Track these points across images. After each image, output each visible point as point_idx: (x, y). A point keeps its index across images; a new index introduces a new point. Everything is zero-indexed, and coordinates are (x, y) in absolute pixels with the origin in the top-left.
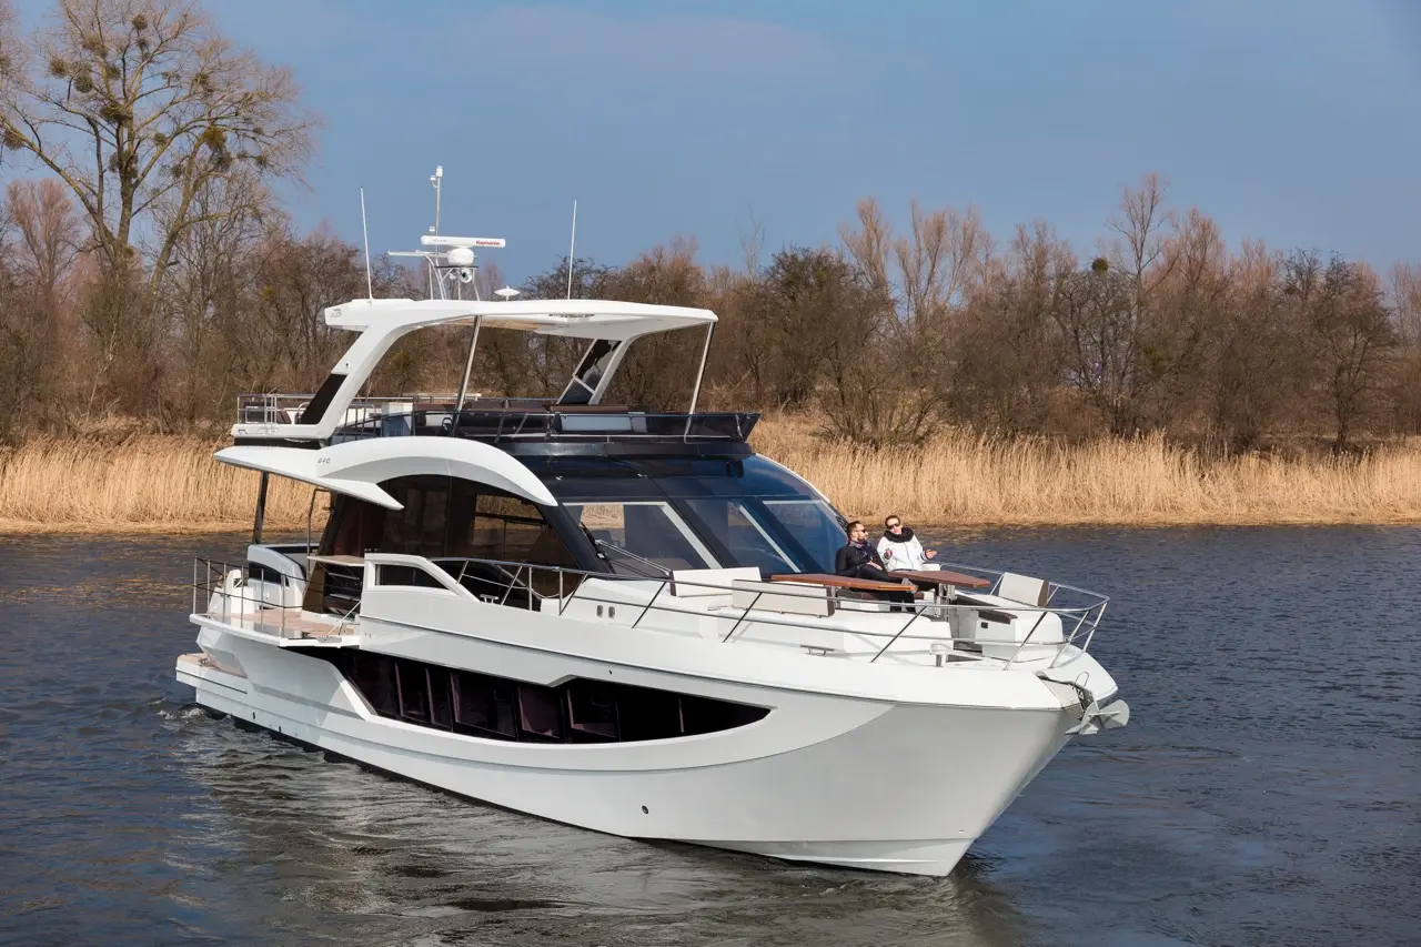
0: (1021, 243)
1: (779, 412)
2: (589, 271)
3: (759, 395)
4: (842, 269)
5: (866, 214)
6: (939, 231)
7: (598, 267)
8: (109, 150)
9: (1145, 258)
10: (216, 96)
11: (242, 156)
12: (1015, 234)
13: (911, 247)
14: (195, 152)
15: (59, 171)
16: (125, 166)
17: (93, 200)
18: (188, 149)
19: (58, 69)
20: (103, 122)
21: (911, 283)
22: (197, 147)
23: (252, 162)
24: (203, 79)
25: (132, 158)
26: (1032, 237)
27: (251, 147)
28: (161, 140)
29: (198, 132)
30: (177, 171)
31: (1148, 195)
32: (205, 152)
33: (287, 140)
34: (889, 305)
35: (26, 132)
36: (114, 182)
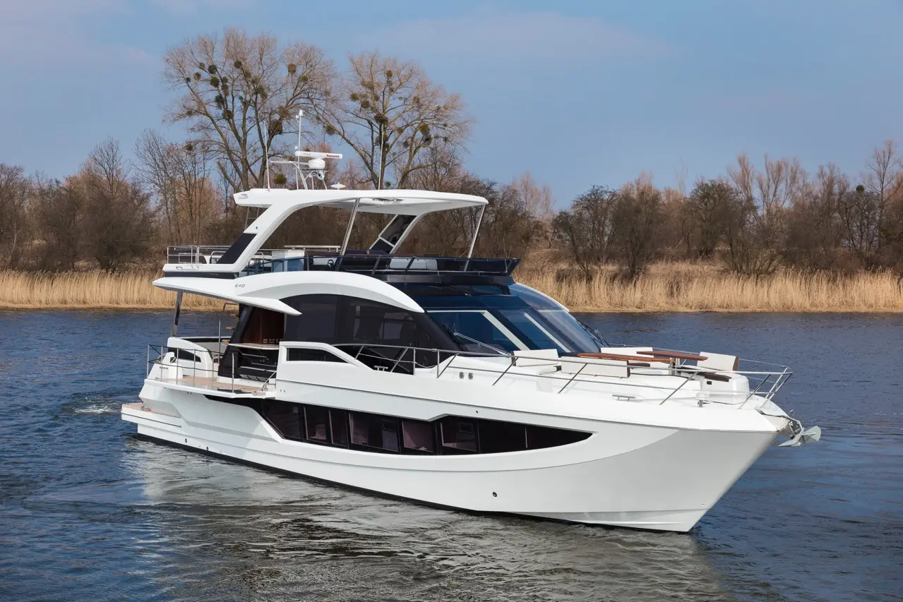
0: (821, 175)
1: (699, 260)
2: (606, 192)
3: (689, 252)
4: (729, 190)
5: (742, 161)
6: (780, 169)
7: (609, 190)
8: (376, 135)
9: (885, 183)
10: (424, 107)
11: (437, 137)
12: (817, 170)
13: (765, 176)
14: (414, 135)
15: (352, 145)
16: (383, 142)
17: (369, 160)
18: (411, 133)
19: (354, 97)
20: (374, 122)
21: (765, 196)
22: (415, 132)
23: (442, 139)
24: (417, 100)
25: (386, 139)
26: (827, 171)
27: (441, 133)
28: (401, 131)
29: (416, 126)
30: (406, 144)
31: (886, 150)
32: (419, 135)
33: (457, 129)
34: (754, 209)
35: (337, 127)
36: (378, 151)
